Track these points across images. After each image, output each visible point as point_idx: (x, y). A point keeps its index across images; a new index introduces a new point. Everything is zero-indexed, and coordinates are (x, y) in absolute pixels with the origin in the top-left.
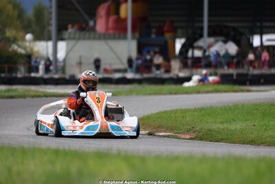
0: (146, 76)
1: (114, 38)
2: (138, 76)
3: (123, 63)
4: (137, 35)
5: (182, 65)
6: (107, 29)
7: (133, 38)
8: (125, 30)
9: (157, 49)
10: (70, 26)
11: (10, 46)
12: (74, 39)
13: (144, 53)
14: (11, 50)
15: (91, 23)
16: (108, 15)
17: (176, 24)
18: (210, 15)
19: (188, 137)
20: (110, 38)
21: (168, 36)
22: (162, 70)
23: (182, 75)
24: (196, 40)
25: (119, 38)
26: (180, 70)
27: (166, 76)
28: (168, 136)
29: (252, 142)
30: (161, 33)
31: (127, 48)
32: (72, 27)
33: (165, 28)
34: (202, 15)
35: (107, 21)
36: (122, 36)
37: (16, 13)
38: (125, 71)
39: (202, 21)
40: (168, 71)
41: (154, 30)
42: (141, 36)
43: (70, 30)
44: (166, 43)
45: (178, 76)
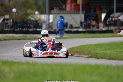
0: (88, 30)
1: (74, 13)
2: (84, 30)
3: (78, 24)
4: (84, 12)
5: (104, 25)
6: (71, 9)
7: (83, 13)
8: (79, 10)
9: (93, 18)
10: (55, 8)
11: (28, 17)
12: (56, 14)
13: (88, 20)
14: (28, 18)
15: (64, 7)
16: (71, 3)
17: (102, 7)
18: (116, 3)
19: (87, 56)
20: (72, 13)
21: (98, 12)
22: (96, 27)
23: (104, 29)
24: (111, 14)
25: (76, 13)
26: (103, 27)
27: (97, 30)
28: (79, 56)
29: (113, 59)
30: (95, 11)
31: (80, 17)
32: (56, 8)
33: (97, 9)
34: (113, 3)
35: (71, 6)
36: (78, 12)
37: (34, 2)
38: (79, 28)
39: (113, 6)
40: (98, 27)
41: (92, 10)
42: (86, 12)
43: (55, 10)
44: (97, 15)
45: (102, 30)
